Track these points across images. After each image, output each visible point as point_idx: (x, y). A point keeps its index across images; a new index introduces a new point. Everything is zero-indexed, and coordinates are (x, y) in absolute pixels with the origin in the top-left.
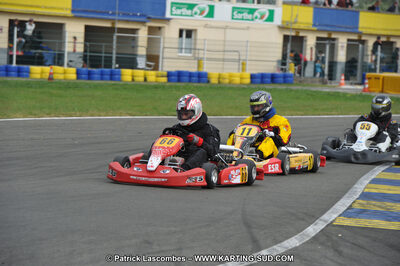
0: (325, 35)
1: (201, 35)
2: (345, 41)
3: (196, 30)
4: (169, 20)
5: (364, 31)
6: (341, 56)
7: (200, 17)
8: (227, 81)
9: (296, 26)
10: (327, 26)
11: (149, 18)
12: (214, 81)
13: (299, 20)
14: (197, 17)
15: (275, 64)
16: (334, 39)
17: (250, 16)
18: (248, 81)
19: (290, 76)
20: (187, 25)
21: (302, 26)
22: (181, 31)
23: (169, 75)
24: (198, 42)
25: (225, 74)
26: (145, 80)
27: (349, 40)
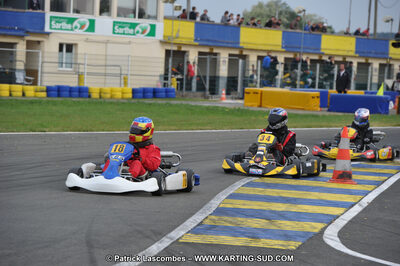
0: (207, 50)
1: (81, 49)
2: (227, 56)
3: (76, 44)
4: (48, 34)
5: (245, 46)
6: (223, 71)
7: (81, 32)
8: (108, 96)
9: (178, 41)
10: (208, 41)
11: (27, 32)
12: (95, 95)
13: (181, 34)
14: (77, 31)
15: (158, 78)
16: (216, 54)
17: (131, 31)
18: (130, 95)
19: (173, 91)
20: (67, 39)
21: (184, 41)
22: (61, 46)
23: (49, 90)
24: (79, 56)
25: (107, 89)
26: (24, 94)
27: (230, 55)
